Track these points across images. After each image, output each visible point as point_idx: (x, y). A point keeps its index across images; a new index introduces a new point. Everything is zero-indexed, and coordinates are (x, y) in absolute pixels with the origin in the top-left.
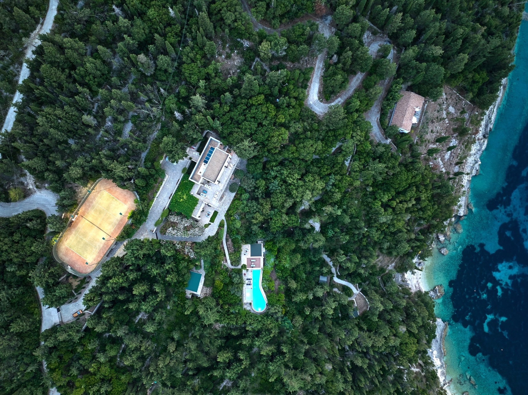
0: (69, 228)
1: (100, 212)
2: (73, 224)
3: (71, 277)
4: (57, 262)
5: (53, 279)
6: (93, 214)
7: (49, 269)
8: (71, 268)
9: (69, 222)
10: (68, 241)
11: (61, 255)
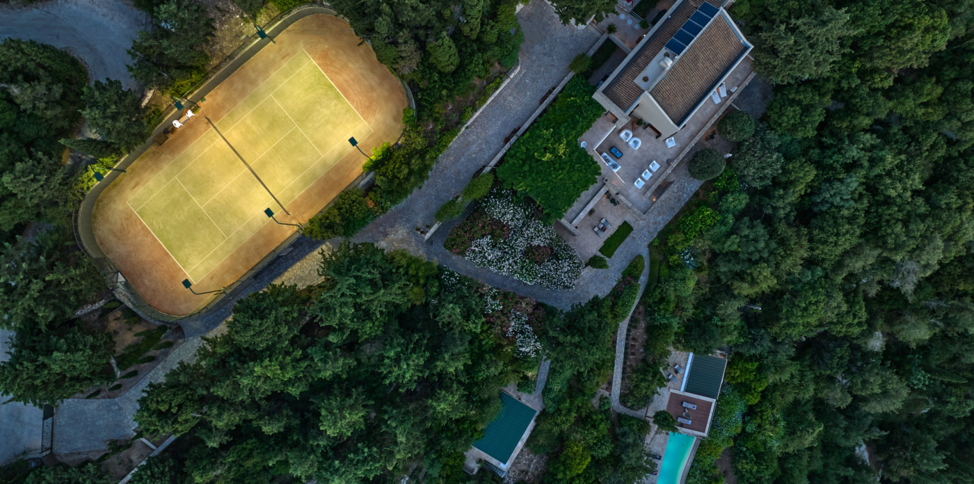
0: (153, 148)
1: (275, 123)
2: (171, 137)
3: (118, 314)
4: (85, 253)
5: (55, 307)
6: (248, 122)
7: (51, 267)
8: (126, 285)
9: (159, 128)
10: (140, 190)
11: (103, 230)
